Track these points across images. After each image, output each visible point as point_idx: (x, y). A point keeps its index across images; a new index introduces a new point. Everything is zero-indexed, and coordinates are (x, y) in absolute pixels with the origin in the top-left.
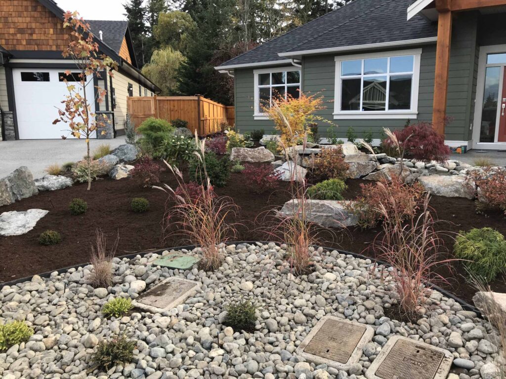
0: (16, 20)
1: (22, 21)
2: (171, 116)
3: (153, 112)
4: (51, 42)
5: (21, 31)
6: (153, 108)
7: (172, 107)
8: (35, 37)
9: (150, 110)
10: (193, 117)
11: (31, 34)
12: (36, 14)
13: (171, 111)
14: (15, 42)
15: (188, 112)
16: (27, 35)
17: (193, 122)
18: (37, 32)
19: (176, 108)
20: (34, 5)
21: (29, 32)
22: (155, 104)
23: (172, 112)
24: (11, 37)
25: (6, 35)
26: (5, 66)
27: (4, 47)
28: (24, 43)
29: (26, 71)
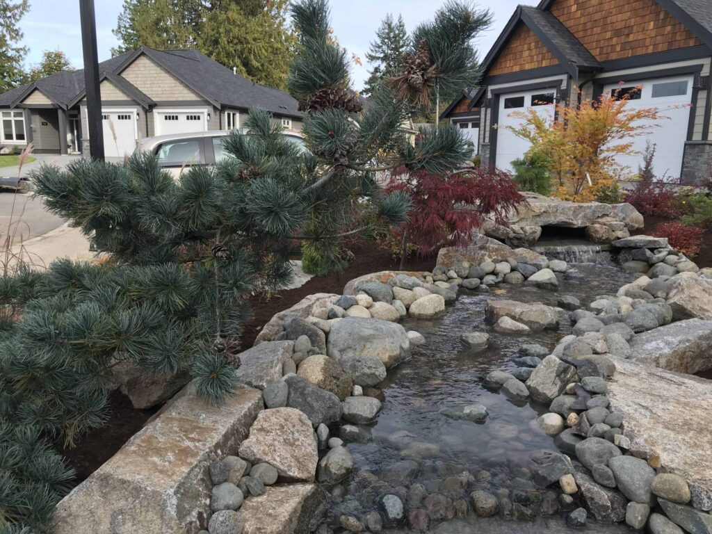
0: (616, 18)
1: (621, 19)
4: (648, 43)
5: (618, 33)
8: (631, 38)
11: (628, 35)
12: (638, 5)
14: (609, 49)
16: (623, 37)
18: (635, 31)
21: (626, 31)
24: (606, 44)
25: (602, 41)
26: (594, 83)
27: (598, 58)
28: (618, 49)
29: (615, 87)
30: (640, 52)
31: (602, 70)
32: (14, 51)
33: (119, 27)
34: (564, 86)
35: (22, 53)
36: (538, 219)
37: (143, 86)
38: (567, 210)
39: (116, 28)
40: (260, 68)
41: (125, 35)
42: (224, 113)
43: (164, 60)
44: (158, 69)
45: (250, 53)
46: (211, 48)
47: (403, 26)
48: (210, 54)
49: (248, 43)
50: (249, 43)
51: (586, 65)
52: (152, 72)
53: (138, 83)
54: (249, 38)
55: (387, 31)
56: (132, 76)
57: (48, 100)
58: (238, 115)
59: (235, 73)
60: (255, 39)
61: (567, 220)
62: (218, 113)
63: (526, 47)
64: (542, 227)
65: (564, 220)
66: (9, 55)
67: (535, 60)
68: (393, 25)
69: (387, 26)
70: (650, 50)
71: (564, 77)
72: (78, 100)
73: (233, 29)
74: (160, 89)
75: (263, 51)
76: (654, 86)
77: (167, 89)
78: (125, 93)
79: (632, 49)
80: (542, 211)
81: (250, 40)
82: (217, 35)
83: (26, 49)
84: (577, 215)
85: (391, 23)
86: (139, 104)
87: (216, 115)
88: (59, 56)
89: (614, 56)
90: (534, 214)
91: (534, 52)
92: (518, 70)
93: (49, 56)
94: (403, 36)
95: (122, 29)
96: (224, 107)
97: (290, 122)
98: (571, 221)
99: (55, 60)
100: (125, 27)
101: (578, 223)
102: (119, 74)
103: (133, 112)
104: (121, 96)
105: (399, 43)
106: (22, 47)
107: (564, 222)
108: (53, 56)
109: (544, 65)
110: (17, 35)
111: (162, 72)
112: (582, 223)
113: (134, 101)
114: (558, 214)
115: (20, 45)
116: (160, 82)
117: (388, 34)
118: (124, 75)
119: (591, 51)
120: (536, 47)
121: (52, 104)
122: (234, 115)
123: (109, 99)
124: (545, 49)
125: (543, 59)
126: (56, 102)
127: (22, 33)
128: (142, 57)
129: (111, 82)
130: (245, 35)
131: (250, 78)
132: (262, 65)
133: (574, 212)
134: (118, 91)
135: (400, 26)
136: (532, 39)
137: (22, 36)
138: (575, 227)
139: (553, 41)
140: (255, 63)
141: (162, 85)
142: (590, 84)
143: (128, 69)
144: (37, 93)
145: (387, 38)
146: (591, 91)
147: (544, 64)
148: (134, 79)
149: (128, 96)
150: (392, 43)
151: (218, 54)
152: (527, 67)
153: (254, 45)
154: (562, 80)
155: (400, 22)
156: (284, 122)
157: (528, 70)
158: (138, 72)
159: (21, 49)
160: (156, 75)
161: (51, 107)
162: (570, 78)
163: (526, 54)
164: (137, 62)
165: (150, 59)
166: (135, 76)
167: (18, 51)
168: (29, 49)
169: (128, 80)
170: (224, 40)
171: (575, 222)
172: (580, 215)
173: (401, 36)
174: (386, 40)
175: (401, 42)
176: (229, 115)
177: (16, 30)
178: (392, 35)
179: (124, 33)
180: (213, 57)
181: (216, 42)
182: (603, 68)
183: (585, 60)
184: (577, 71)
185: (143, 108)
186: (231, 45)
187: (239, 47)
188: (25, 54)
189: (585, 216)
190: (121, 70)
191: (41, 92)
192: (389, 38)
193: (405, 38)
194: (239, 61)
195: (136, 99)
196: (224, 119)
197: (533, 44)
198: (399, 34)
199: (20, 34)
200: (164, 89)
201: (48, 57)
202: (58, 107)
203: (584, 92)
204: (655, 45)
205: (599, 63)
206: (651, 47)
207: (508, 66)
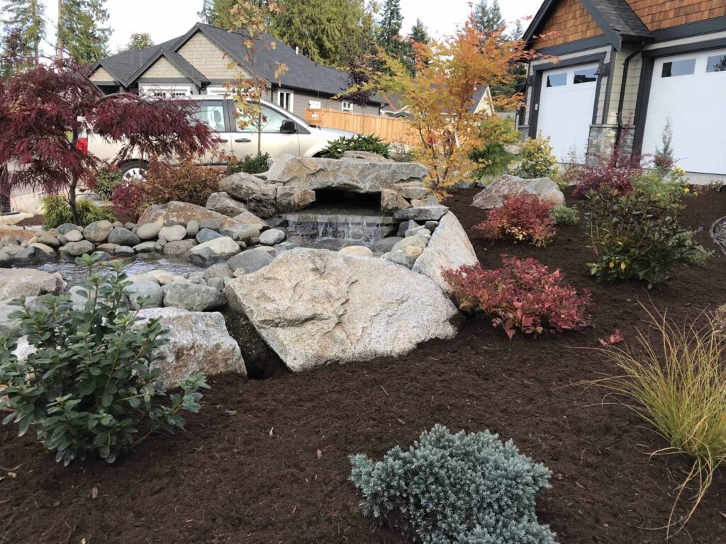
4: (702, 8)
14: (662, 16)
24: (659, 10)
25: (655, 7)
26: (643, 57)
27: (649, 27)
28: (671, 15)
29: (667, 60)
30: (694, 18)
31: (654, 41)
32: (100, 32)
33: (204, 10)
34: (607, 60)
35: (107, 33)
36: (313, 179)
37: (198, 63)
38: (351, 169)
39: (201, 10)
40: (333, 49)
41: (210, 17)
42: (277, 93)
43: (219, 37)
44: (213, 46)
45: (323, 34)
46: (284, 29)
47: (498, 9)
48: (282, 36)
49: (321, 23)
50: (323, 24)
51: (632, 34)
52: (208, 49)
53: (194, 60)
54: (324, 19)
55: (480, 15)
56: (188, 53)
57: (111, 77)
58: (292, 96)
59: (297, 53)
60: (329, 20)
61: (351, 182)
62: (270, 92)
63: (571, 16)
64: (316, 190)
65: (346, 182)
66: (97, 36)
67: (579, 30)
68: (487, 8)
69: (480, 10)
70: (706, 16)
71: (608, 49)
72: (136, 77)
73: (306, 9)
74: (214, 67)
75: (337, 32)
76: (709, 58)
77: (221, 66)
78: (180, 70)
79: (686, 14)
80: (318, 169)
81: (325, 21)
82: (291, 16)
83: (111, 29)
84: (365, 177)
85: (486, 6)
86: (193, 82)
87: (267, 94)
88: (145, 37)
89: (666, 24)
90: (309, 172)
91: (579, 21)
92: (561, 42)
93: (136, 37)
94: (498, 21)
95: (207, 11)
96: (275, 87)
97: (352, 105)
98: (355, 184)
99: (142, 42)
100: (210, 9)
101: (366, 186)
102: (176, 51)
103: (186, 90)
104: (176, 74)
105: (493, 28)
106: (107, 27)
107: (345, 184)
108: (140, 37)
109: (588, 36)
110: (104, 15)
111: (217, 49)
112: (371, 187)
113: (188, 78)
114: (339, 174)
115: (105, 26)
116: (214, 59)
117: (481, 18)
118: (181, 52)
119: (642, 19)
120: (582, 16)
121: (115, 82)
122: (288, 95)
123: (165, 77)
124: (590, 18)
125: (588, 28)
126: (118, 79)
127: (109, 14)
128: (198, 34)
129: (168, 60)
130: (318, 16)
131: (322, 60)
132: (336, 47)
133: (362, 171)
134: (174, 69)
135: (495, 10)
136: (577, 6)
137: (108, 17)
138: (362, 192)
139: (598, 7)
140: (328, 45)
141: (216, 63)
142: (639, 56)
143: (185, 46)
144: (101, 70)
145: (480, 23)
146: (640, 65)
147: (589, 34)
148: (190, 57)
149: (183, 74)
150: (485, 28)
151: (291, 35)
152: (571, 38)
153: (328, 26)
154: (606, 52)
155: (495, 6)
156: (345, 104)
157: (572, 42)
158: (194, 49)
159: (107, 30)
160: (210, 53)
161: (113, 84)
162: (614, 50)
163: (571, 23)
164: (194, 39)
165: (206, 36)
166: (191, 53)
167: (103, 31)
168: (114, 30)
169: (184, 57)
170: (297, 21)
171: (361, 185)
172: (370, 177)
173: (495, 20)
174: (479, 25)
175: (495, 26)
176: (282, 95)
177: (103, 11)
178: (485, 19)
179: (209, 15)
180: (285, 38)
181: (290, 22)
182: (654, 38)
183: (632, 29)
184: (621, 41)
185: (197, 86)
186: (305, 25)
187: (312, 28)
188: (111, 35)
189: (377, 178)
190: (178, 47)
191: (105, 69)
192: (482, 23)
193: (499, 23)
194: (312, 42)
195: (189, 76)
196: (277, 99)
197: (578, 12)
198: (493, 19)
199: (107, 14)
200: (218, 67)
201: (135, 39)
202: (119, 84)
203: (631, 66)
204: (711, 10)
205: (651, 33)
206: (707, 13)
207: (551, 37)
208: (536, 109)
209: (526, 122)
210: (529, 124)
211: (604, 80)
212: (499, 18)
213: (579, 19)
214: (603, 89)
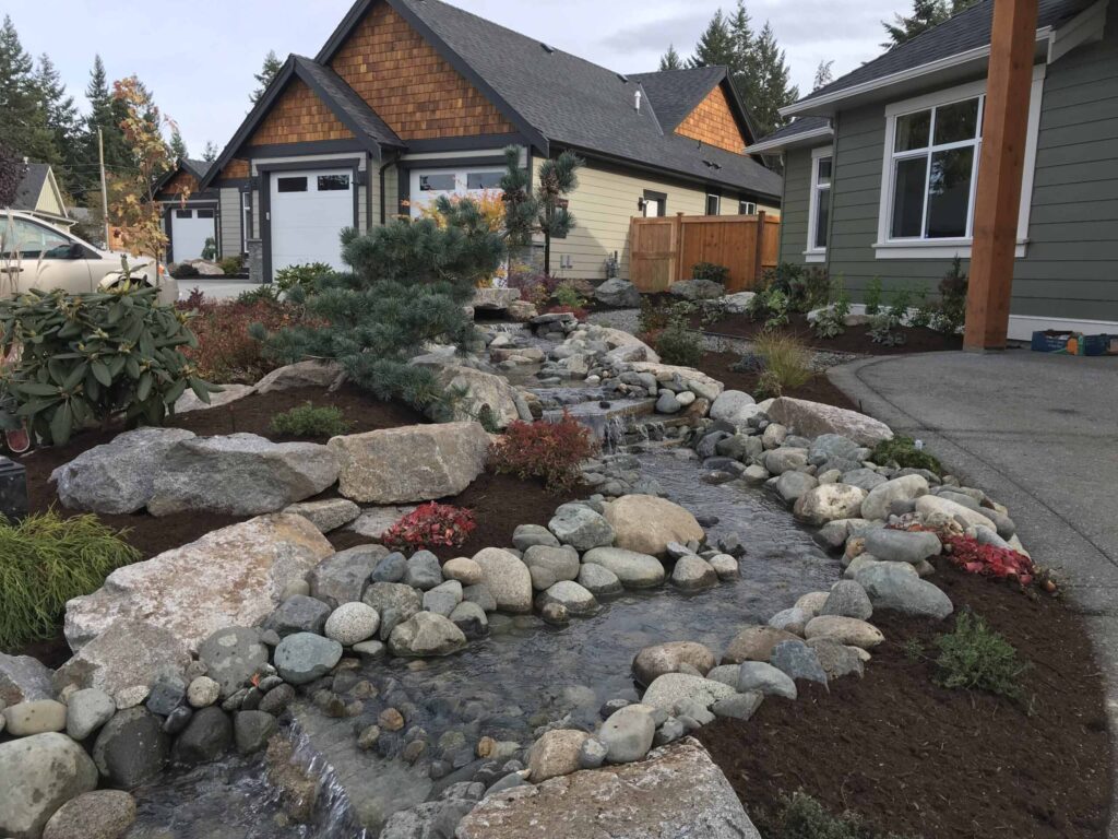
0: (417, 89)
1: (423, 90)
2: (704, 255)
3: (672, 248)
4: (457, 123)
5: (421, 107)
6: (673, 241)
7: (708, 238)
8: (438, 115)
9: (668, 244)
10: (747, 258)
11: (433, 111)
12: (441, 77)
13: (705, 245)
14: (413, 126)
15: (738, 249)
16: (428, 113)
17: (747, 268)
18: (441, 107)
19: (715, 241)
20: (440, 61)
21: (431, 106)
22: (679, 230)
23: (708, 249)
24: (409, 119)
25: (404, 115)
26: (398, 166)
27: (400, 135)
28: (424, 126)
29: (425, 173)
30: (450, 133)
31: (407, 151)
34: (362, 167)
47: (15, 36)
51: (388, 142)
63: (304, 110)
67: (319, 129)
70: (461, 132)
71: (362, 156)
76: (468, 175)
79: (440, 128)
89: (419, 135)
91: (317, 118)
92: (295, 140)
94: (16, 54)
109: (332, 137)
112: (503, 305)
119: (390, 126)
120: (319, 113)
124: (332, 116)
125: (331, 129)
135: (9, 36)
136: (313, 101)
139: (343, 108)
142: (394, 166)
146: (396, 176)
147: (333, 136)
152: (309, 138)
154: (360, 159)
155: (8, 30)
157: (311, 142)
162: (369, 157)
163: (305, 120)
172: (500, 299)
173: (12, 52)
175: (13, 63)
182: (408, 148)
183: (385, 137)
184: (380, 149)
193: (19, 58)
197: (314, 108)
198: (7, 50)
203: (386, 176)
204: (466, 127)
205: (402, 142)
206: (462, 129)
207: (280, 133)
208: (268, 218)
209: (257, 235)
210: (261, 236)
211: (362, 191)
212: (19, 50)
213: (317, 117)
214: (362, 200)
